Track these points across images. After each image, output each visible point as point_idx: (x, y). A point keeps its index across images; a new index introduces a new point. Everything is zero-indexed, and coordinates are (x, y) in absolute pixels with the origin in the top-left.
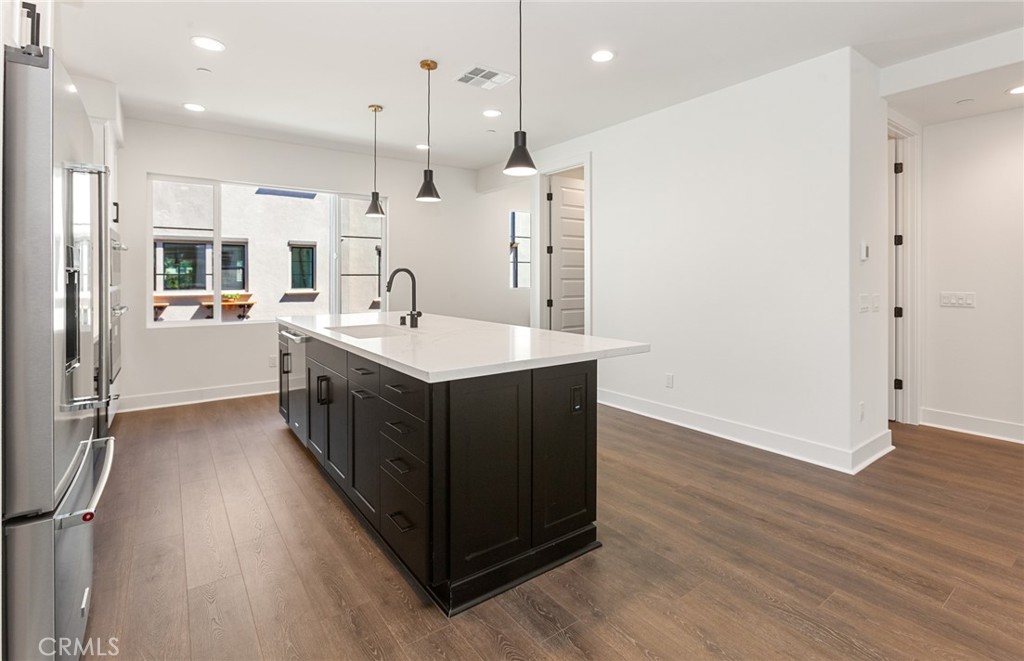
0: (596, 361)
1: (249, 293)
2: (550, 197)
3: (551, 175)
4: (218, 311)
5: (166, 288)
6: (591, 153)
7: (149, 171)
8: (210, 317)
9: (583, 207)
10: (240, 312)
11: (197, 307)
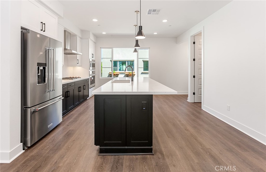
2: (194, 43)
3: (195, 36)
4: (112, 76)
5: (119, 71)
6: (204, 27)
7: (101, 47)
8: (111, 77)
9: (201, 45)
10: (117, 76)
11: (124, 75)
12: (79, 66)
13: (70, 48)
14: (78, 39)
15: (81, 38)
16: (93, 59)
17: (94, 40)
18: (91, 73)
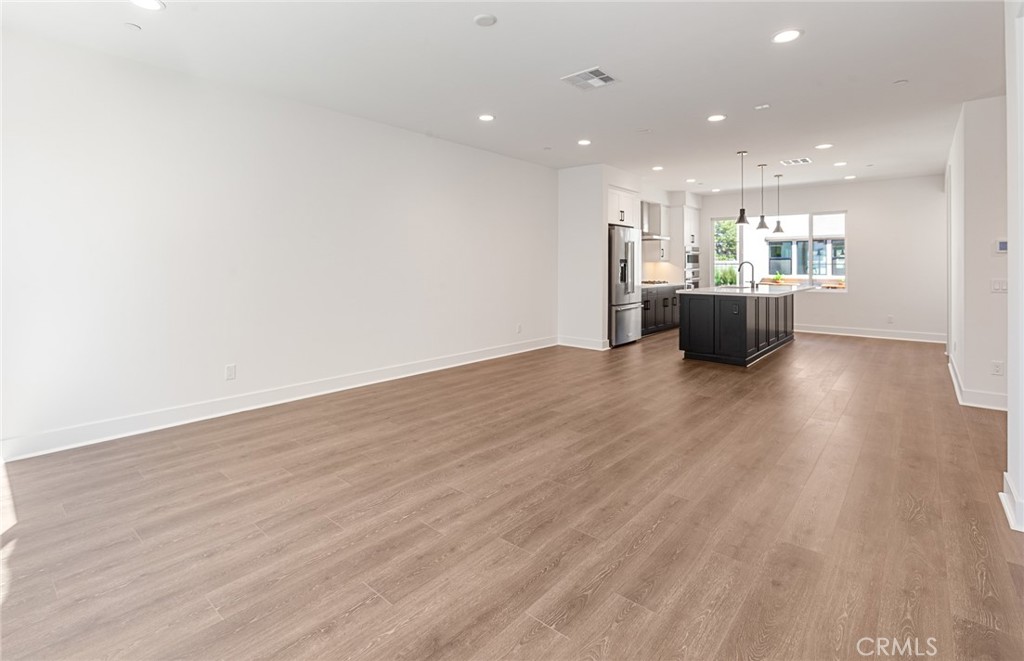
7: (712, 217)
12: (666, 261)
13: (649, 228)
14: (663, 209)
15: (668, 207)
16: (695, 245)
17: (695, 206)
18: (689, 275)
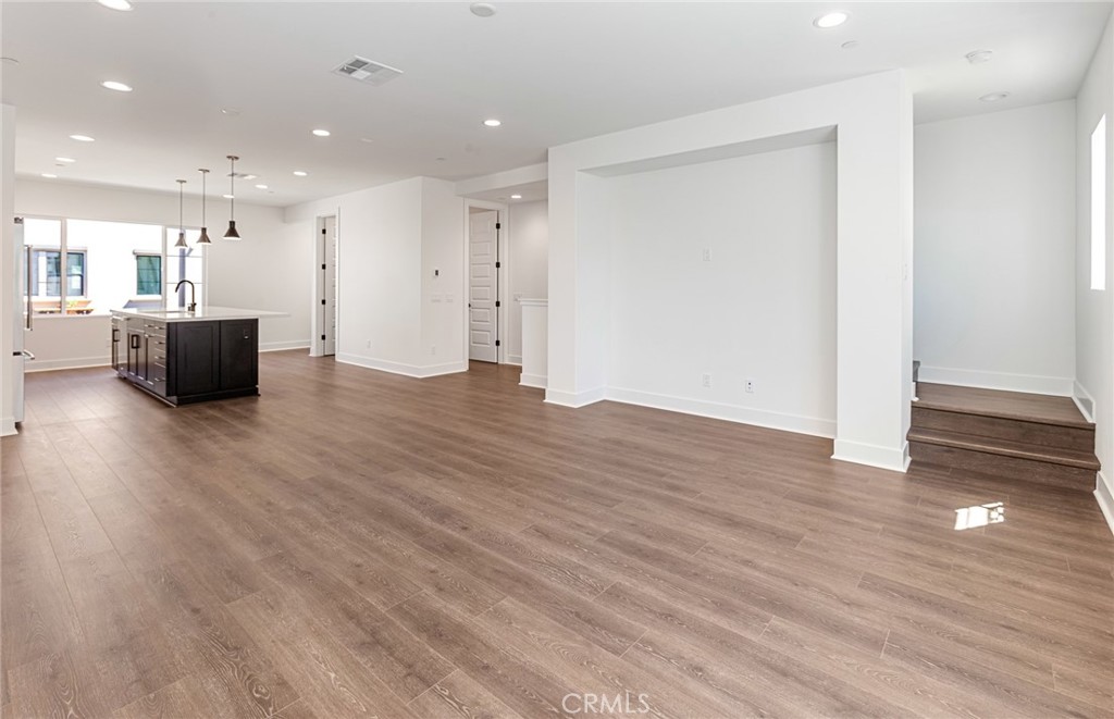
0: (257, 320)
1: (88, 299)
2: (324, 231)
3: (325, 218)
